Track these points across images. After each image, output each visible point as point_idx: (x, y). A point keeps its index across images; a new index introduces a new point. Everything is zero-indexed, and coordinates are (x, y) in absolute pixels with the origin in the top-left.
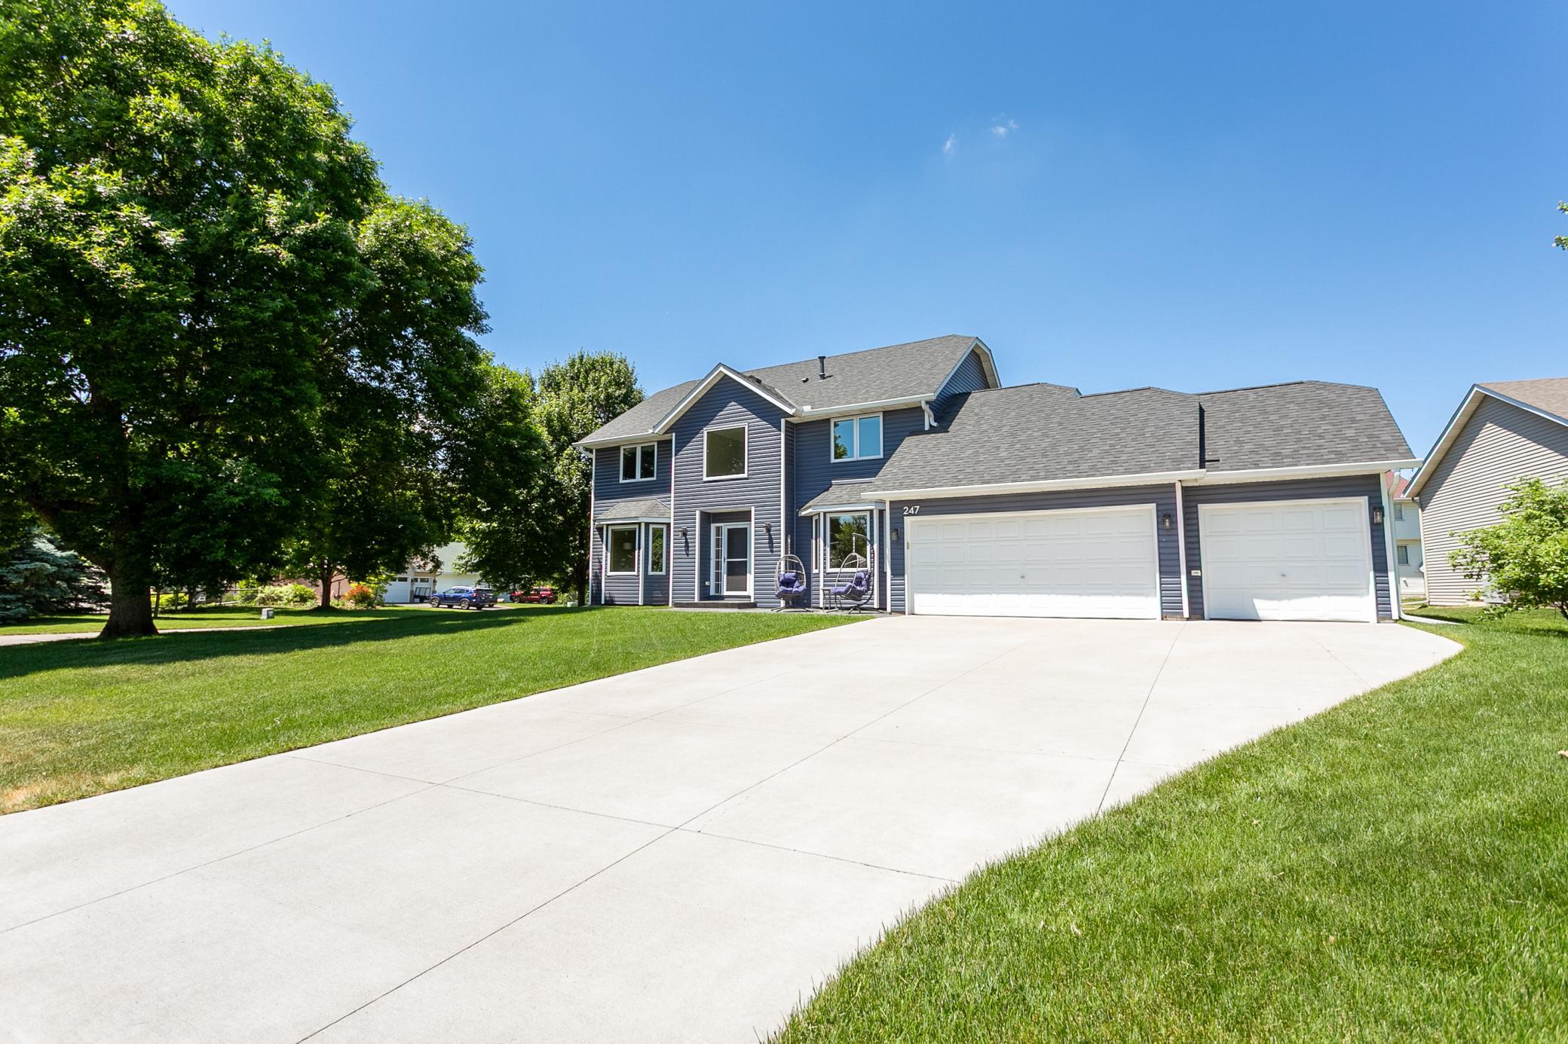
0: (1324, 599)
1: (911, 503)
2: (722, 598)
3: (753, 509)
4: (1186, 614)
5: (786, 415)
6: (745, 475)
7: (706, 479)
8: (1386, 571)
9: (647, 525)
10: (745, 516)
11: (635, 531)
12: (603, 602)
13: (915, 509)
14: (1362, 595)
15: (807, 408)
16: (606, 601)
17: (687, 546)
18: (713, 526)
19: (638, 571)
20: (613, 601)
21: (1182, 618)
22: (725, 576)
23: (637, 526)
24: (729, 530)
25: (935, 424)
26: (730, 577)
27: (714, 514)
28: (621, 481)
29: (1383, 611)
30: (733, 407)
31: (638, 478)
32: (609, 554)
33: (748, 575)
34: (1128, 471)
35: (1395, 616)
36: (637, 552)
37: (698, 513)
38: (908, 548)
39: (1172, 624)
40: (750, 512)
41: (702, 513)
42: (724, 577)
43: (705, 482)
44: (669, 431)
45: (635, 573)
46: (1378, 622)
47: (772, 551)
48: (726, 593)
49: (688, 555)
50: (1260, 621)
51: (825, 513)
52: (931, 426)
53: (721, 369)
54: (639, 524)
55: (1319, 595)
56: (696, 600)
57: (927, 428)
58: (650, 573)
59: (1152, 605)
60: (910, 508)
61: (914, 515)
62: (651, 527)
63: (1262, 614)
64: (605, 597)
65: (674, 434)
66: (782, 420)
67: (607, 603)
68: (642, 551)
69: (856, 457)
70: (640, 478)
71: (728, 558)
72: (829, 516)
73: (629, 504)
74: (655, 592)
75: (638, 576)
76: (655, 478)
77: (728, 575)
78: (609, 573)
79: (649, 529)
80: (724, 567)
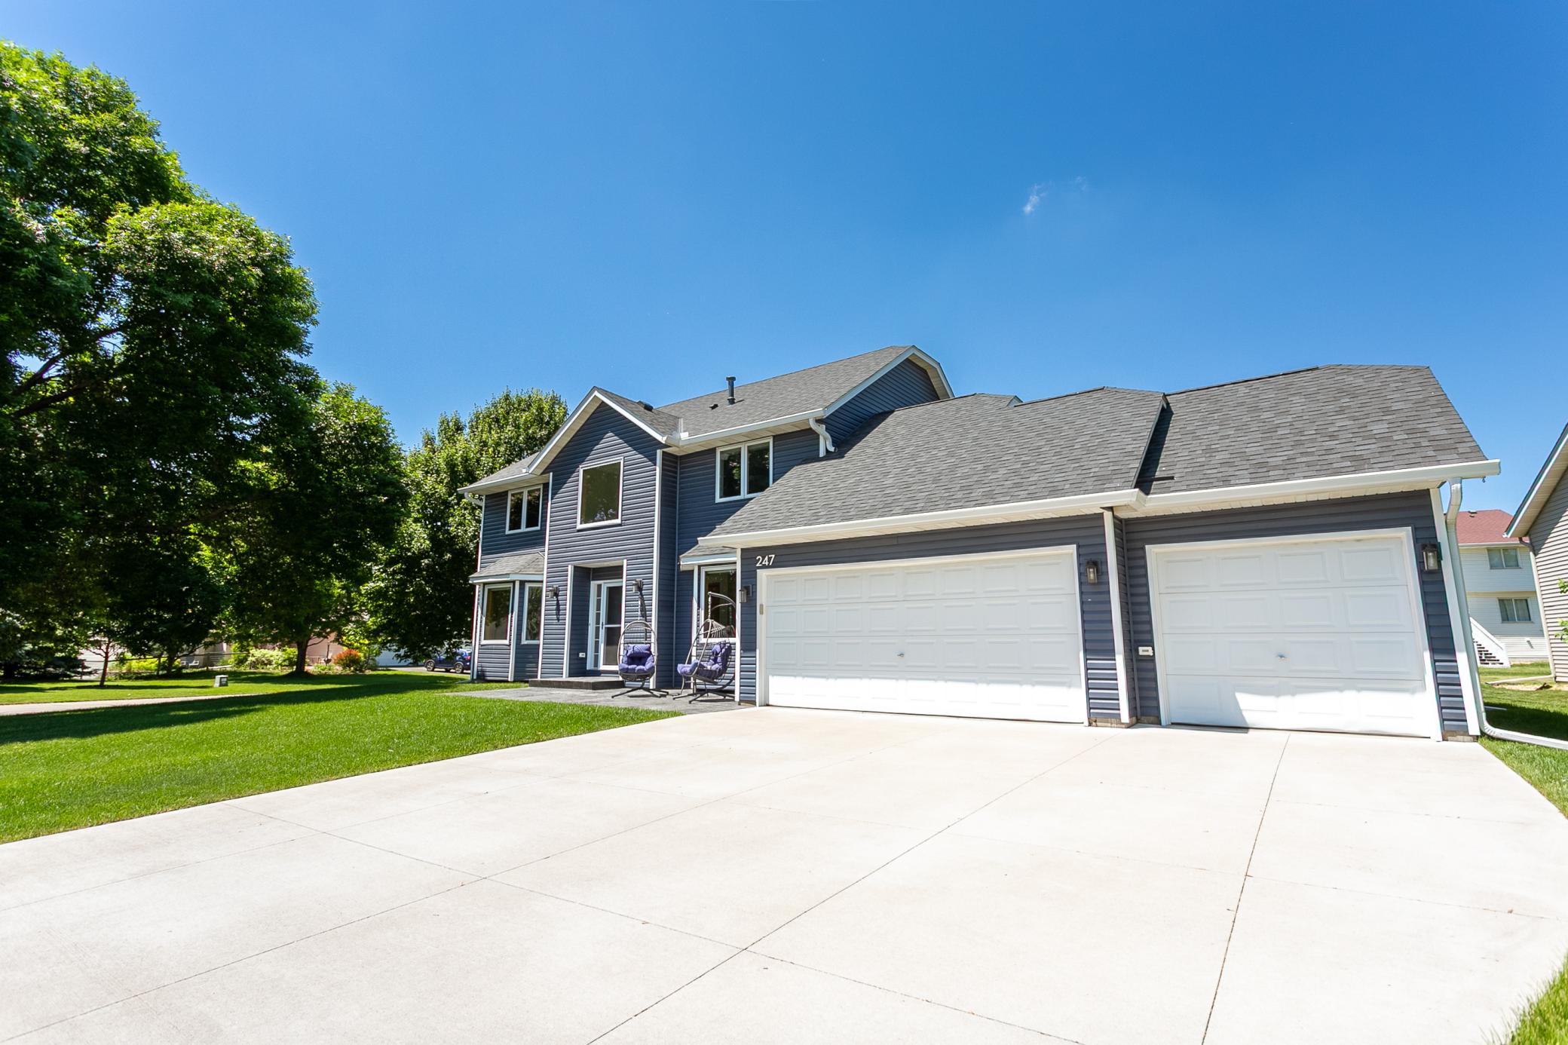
0: (1350, 695)
1: (764, 551)
3: (624, 563)
4: (1125, 717)
5: (662, 446)
6: (618, 521)
7: (580, 526)
8: (1452, 651)
9: (522, 583)
10: (616, 572)
11: (509, 591)
12: (475, 677)
13: (769, 560)
14: (1413, 691)
15: (685, 435)
16: (478, 675)
17: (558, 609)
18: (594, 584)
19: (511, 639)
20: (484, 676)
21: (1120, 724)
22: (602, 645)
23: (511, 585)
24: (609, 588)
25: (832, 449)
26: (608, 647)
27: (594, 569)
28: (507, 532)
29: (1452, 723)
30: (610, 439)
32: (484, 618)
34: (1032, 496)
35: (1474, 730)
36: (510, 616)
37: (570, 569)
38: (762, 613)
39: (1105, 732)
40: (622, 567)
41: (576, 568)
43: (579, 531)
44: (547, 471)
45: (506, 642)
46: (1444, 739)
47: (643, 616)
48: (602, 667)
49: (558, 620)
50: (1244, 729)
51: (699, 567)
52: (827, 450)
53: (596, 393)
54: (514, 582)
55: (1340, 690)
56: (565, 678)
57: (822, 453)
58: (524, 642)
59: (1073, 700)
60: (764, 558)
61: (768, 567)
62: (527, 586)
63: (1250, 719)
64: (478, 671)
65: (551, 474)
66: (658, 451)
67: (478, 678)
68: (515, 615)
69: (743, 494)
70: (524, 528)
71: (606, 623)
72: (704, 569)
73: (511, 559)
74: (528, 665)
75: (510, 645)
76: (539, 527)
77: (606, 644)
78: (483, 642)
79: (524, 589)
80: (602, 634)
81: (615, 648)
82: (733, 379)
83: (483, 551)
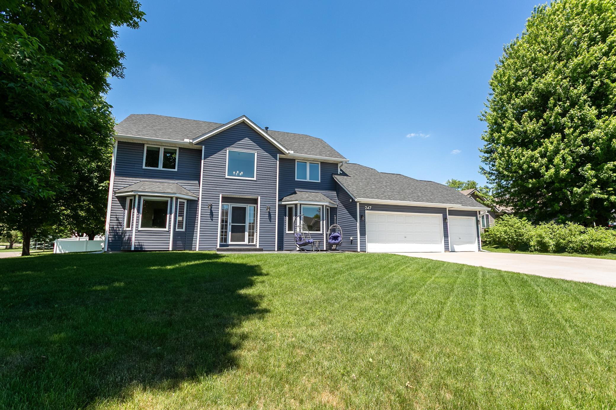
1: (368, 205)
2: (228, 245)
3: (259, 197)
4: (450, 250)
5: (282, 153)
6: (255, 179)
7: (227, 177)
9: (177, 198)
11: (166, 202)
12: (133, 249)
13: (370, 208)
14: (474, 244)
15: (292, 152)
16: (135, 248)
17: (212, 215)
19: (169, 228)
20: (142, 248)
21: (449, 252)
22: (230, 233)
23: (169, 199)
24: (233, 207)
25: (341, 172)
26: (233, 234)
28: (144, 167)
30: (247, 141)
31: (160, 167)
32: (141, 216)
33: (246, 232)
35: (481, 250)
36: (168, 216)
37: (221, 196)
38: (366, 224)
40: (257, 199)
41: (224, 196)
42: (230, 234)
43: (226, 179)
44: (200, 143)
45: (167, 229)
46: (478, 252)
47: (270, 221)
48: (230, 243)
49: (212, 220)
51: (301, 204)
53: (244, 118)
54: (172, 198)
57: (339, 173)
58: (177, 230)
60: (368, 207)
61: (369, 210)
62: (179, 200)
63: (455, 250)
64: (135, 245)
65: (203, 147)
66: (278, 155)
67: (136, 249)
68: (173, 215)
69: (308, 180)
70: (163, 167)
71: (232, 223)
72: (302, 206)
73: (154, 183)
74: (178, 242)
75: (169, 231)
76: (176, 170)
77: (232, 232)
78: (140, 229)
79: (177, 202)
80: (229, 228)
81: (241, 234)
82: (268, 128)
83: (116, 174)
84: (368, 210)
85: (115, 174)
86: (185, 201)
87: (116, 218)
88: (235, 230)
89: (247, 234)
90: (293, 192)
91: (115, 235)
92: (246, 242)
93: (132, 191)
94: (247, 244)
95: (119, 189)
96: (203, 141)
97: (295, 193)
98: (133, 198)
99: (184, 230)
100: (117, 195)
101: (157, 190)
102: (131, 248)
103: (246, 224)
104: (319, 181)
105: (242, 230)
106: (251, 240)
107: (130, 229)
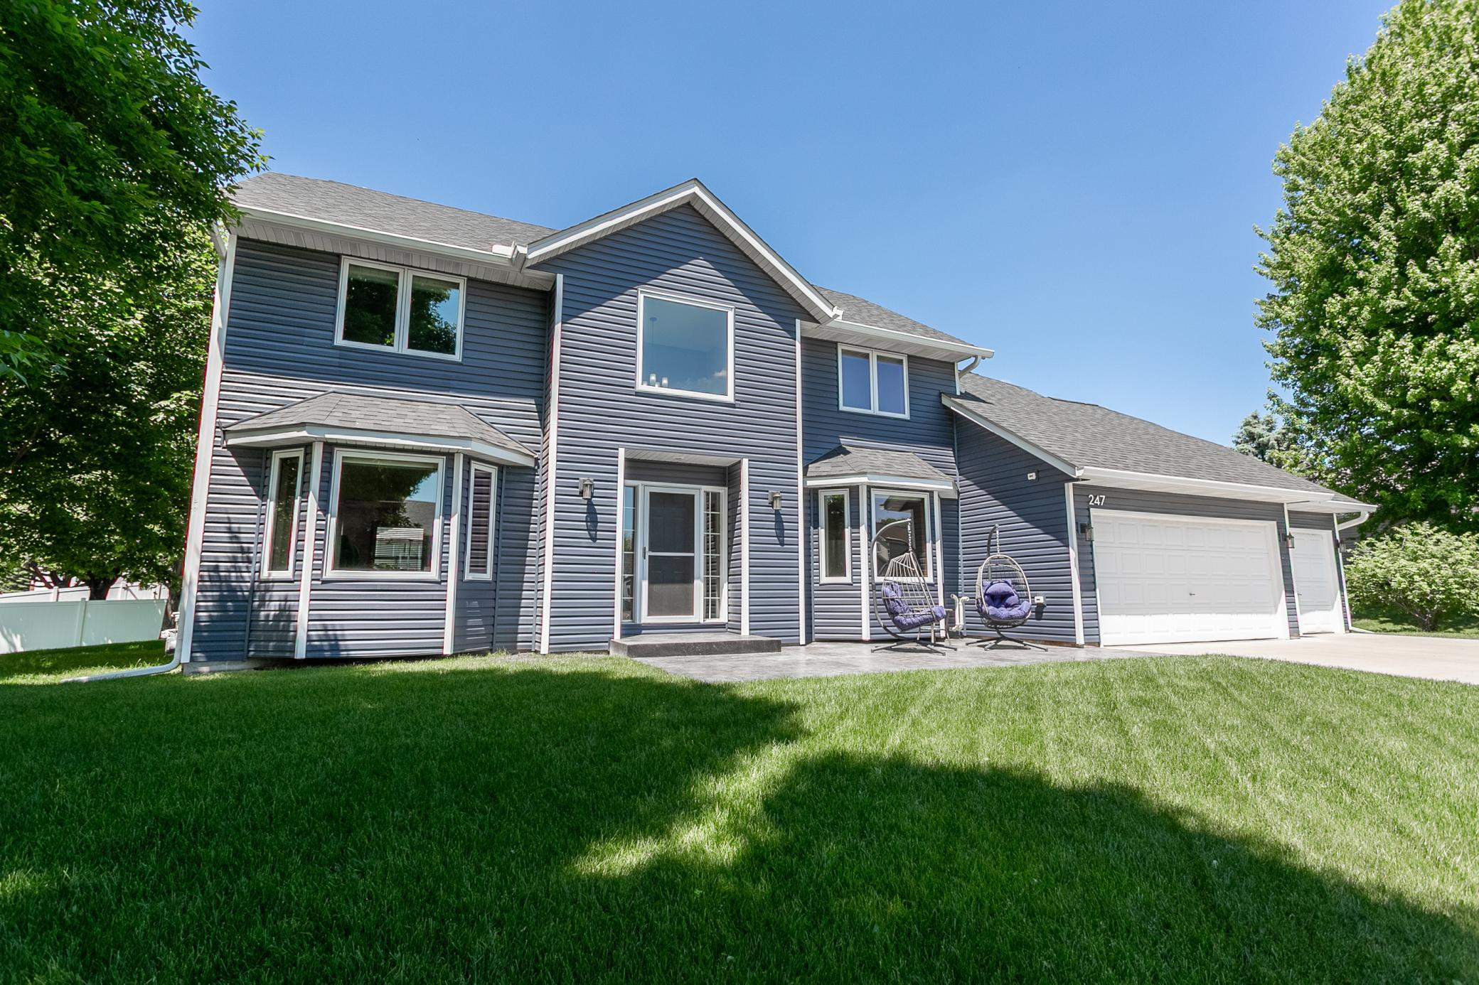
1: (1097, 490)
2: (640, 631)
3: (745, 462)
6: (730, 398)
7: (640, 387)
9: (468, 459)
12: (301, 653)
13: (1101, 499)
15: (843, 316)
16: (309, 649)
17: (592, 520)
19: (443, 570)
20: (336, 648)
22: (645, 584)
23: (441, 462)
24: (651, 494)
26: (656, 587)
28: (339, 340)
29: (1346, 624)
31: (400, 343)
32: (332, 522)
33: (696, 582)
35: (1350, 627)
36: (437, 523)
37: (621, 453)
40: (739, 468)
42: (643, 586)
43: (638, 394)
45: (433, 574)
46: (1346, 634)
47: (782, 544)
48: (645, 619)
49: (594, 539)
51: (869, 488)
52: (960, 390)
53: (696, 190)
54: (450, 456)
57: (958, 394)
58: (469, 576)
60: (1095, 497)
61: (1101, 508)
62: (474, 466)
64: (309, 639)
65: (560, 278)
66: (798, 321)
67: (311, 655)
68: (455, 521)
69: (875, 410)
70: (411, 346)
71: (651, 550)
72: (874, 492)
73: (378, 401)
74: (471, 622)
75: (443, 582)
76: (457, 357)
77: (651, 582)
78: (330, 573)
79: (469, 472)
80: (642, 566)
81: (677, 587)
83: (232, 360)
84: (1096, 506)
85: (226, 362)
86: (493, 471)
87: (230, 531)
88: (659, 573)
89: (699, 586)
90: (834, 446)
91: (221, 600)
92: (698, 616)
93: (301, 426)
94: (702, 622)
95: (240, 420)
96: (558, 258)
97: (841, 451)
98: (300, 453)
99: (488, 576)
100: (231, 442)
101: (397, 425)
102: (293, 651)
103: (696, 555)
104: (906, 416)
105: (684, 573)
106: (711, 608)
107: (287, 574)
